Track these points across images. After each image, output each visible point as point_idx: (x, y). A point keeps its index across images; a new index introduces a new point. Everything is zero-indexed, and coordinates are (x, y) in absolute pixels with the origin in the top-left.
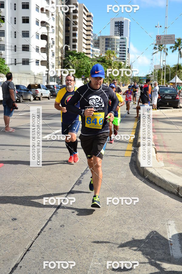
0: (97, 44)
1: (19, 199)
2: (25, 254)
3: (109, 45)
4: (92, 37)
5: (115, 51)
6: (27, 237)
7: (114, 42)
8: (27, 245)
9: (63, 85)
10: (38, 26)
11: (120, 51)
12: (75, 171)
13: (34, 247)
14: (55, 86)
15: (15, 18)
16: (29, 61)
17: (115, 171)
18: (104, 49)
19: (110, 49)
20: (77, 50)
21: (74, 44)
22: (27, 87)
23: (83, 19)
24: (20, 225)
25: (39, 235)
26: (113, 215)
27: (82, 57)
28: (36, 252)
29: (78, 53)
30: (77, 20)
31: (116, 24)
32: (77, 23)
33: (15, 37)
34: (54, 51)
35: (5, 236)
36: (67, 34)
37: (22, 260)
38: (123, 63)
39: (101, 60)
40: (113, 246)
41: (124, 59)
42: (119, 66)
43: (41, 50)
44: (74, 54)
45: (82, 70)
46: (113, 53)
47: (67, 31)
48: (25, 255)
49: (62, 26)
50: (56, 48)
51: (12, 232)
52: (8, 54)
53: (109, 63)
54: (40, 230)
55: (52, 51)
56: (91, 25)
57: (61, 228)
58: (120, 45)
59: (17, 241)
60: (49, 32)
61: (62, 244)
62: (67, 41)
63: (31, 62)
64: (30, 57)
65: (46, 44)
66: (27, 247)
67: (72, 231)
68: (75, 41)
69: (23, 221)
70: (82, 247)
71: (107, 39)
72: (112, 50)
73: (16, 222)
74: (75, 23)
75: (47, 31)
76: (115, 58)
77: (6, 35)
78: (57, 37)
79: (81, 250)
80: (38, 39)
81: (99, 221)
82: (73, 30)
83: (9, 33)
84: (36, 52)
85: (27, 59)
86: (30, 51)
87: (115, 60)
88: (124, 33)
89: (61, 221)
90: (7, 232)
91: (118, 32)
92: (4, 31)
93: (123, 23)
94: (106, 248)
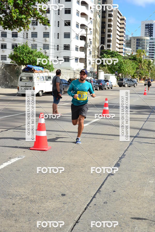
0: (129, 44)
1: (67, 178)
2: (74, 225)
3: (140, 45)
4: (124, 38)
5: (144, 51)
6: (75, 211)
7: (145, 42)
8: (76, 218)
9: (98, 80)
10: (78, 28)
11: (150, 50)
12: (113, 155)
13: (82, 219)
14: (92, 80)
15: (59, 22)
16: (69, 58)
17: (149, 157)
18: (135, 48)
19: (141, 48)
20: (111, 49)
21: (109, 44)
22: (67, 81)
23: (117, 22)
24: (69, 200)
25: (85, 209)
26: (150, 195)
27: (116, 55)
28: (84, 224)
29: (112, 51)
30: (112, 23)
31: (147, 27)
32: (112, 26)
33: (58, 38)
34: (91, 50)
35: (57, 209)
36: (103, 36)
37: (72, 231)
38: (152, 61)
39: (132, 58)
40: (152, 223)
41: (153, 57)
42: (149, 64)
43: (80, 49)
44: (108, 53)
45: (116, 67)
46: (144, 52)
47: (103, 33)
48: (75, 227)
49: (99, 28)
50: (93, 47)
51: (62, 206)
52: (51, 52)
53: (140, 61)
54: (86, 205)
55: (89, 50)
56: (124, 27)
57: (105, 204)
58: (150, 45)
59: (67, 213)
60: (87, 34)
61: (106, 218)
62: (102, 41)
63: (71, 59)
64: (70, 55)
65: (85, 44)
66: (76, 219)
67: (114, 207)
68: (109, 41)
69: (71, 197)
70: (124, 222)
71: (137, 40)
72: (142, 49)
73: (64, 197)
74: (110, 26)
75: (86, 32)
76: (145, 57)
77: (50, 36)
78: (95, 38)
79: (123, 224)
80: (78, 39)
81: (138, 200)
82: (108, 32)
83: (52, 35)
84: (76, 50)
85: (67, 57)
86: (70, 50)
87: (145, 58)
88: (153, 34)
89: (104, 198)
90: (58, 206)
91: (148, 34)
92: (49, 33)
93: (153, 25)
94: (146, 224)
